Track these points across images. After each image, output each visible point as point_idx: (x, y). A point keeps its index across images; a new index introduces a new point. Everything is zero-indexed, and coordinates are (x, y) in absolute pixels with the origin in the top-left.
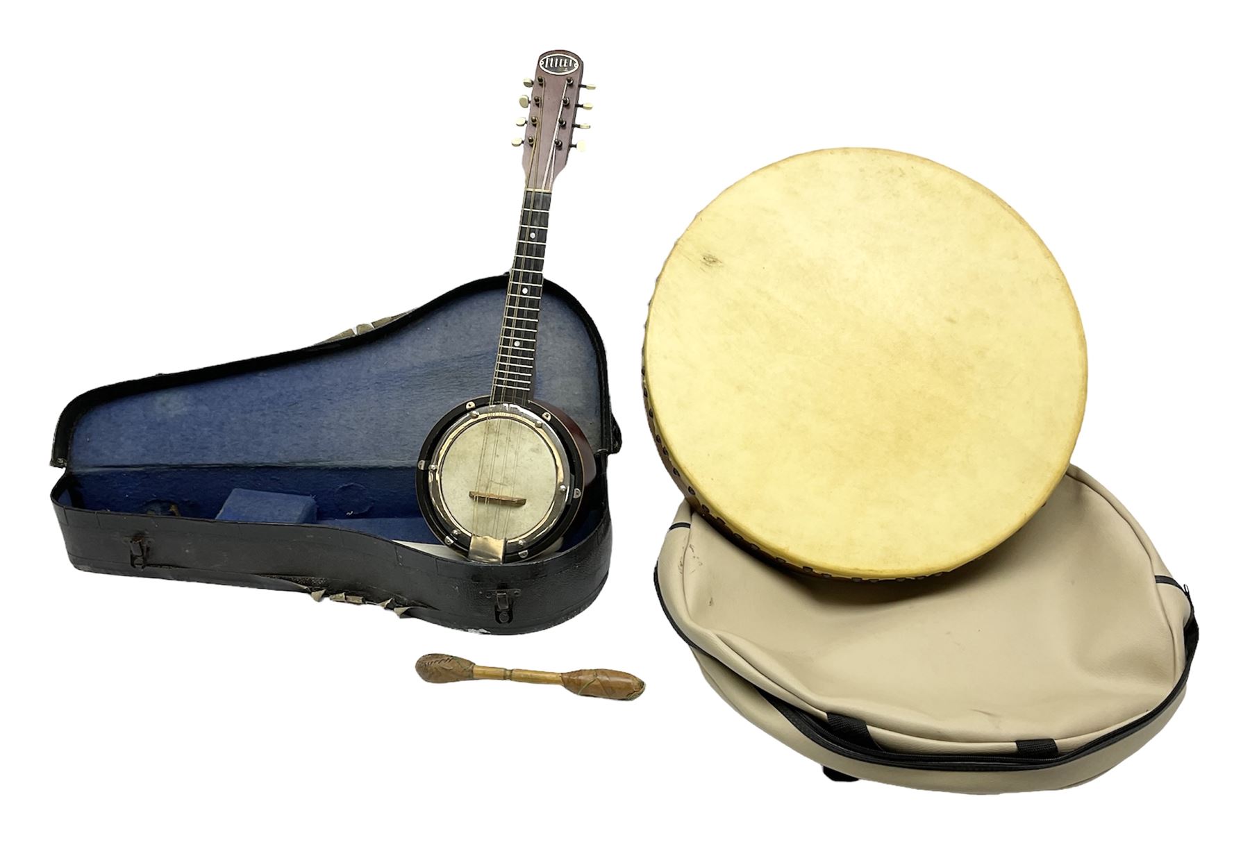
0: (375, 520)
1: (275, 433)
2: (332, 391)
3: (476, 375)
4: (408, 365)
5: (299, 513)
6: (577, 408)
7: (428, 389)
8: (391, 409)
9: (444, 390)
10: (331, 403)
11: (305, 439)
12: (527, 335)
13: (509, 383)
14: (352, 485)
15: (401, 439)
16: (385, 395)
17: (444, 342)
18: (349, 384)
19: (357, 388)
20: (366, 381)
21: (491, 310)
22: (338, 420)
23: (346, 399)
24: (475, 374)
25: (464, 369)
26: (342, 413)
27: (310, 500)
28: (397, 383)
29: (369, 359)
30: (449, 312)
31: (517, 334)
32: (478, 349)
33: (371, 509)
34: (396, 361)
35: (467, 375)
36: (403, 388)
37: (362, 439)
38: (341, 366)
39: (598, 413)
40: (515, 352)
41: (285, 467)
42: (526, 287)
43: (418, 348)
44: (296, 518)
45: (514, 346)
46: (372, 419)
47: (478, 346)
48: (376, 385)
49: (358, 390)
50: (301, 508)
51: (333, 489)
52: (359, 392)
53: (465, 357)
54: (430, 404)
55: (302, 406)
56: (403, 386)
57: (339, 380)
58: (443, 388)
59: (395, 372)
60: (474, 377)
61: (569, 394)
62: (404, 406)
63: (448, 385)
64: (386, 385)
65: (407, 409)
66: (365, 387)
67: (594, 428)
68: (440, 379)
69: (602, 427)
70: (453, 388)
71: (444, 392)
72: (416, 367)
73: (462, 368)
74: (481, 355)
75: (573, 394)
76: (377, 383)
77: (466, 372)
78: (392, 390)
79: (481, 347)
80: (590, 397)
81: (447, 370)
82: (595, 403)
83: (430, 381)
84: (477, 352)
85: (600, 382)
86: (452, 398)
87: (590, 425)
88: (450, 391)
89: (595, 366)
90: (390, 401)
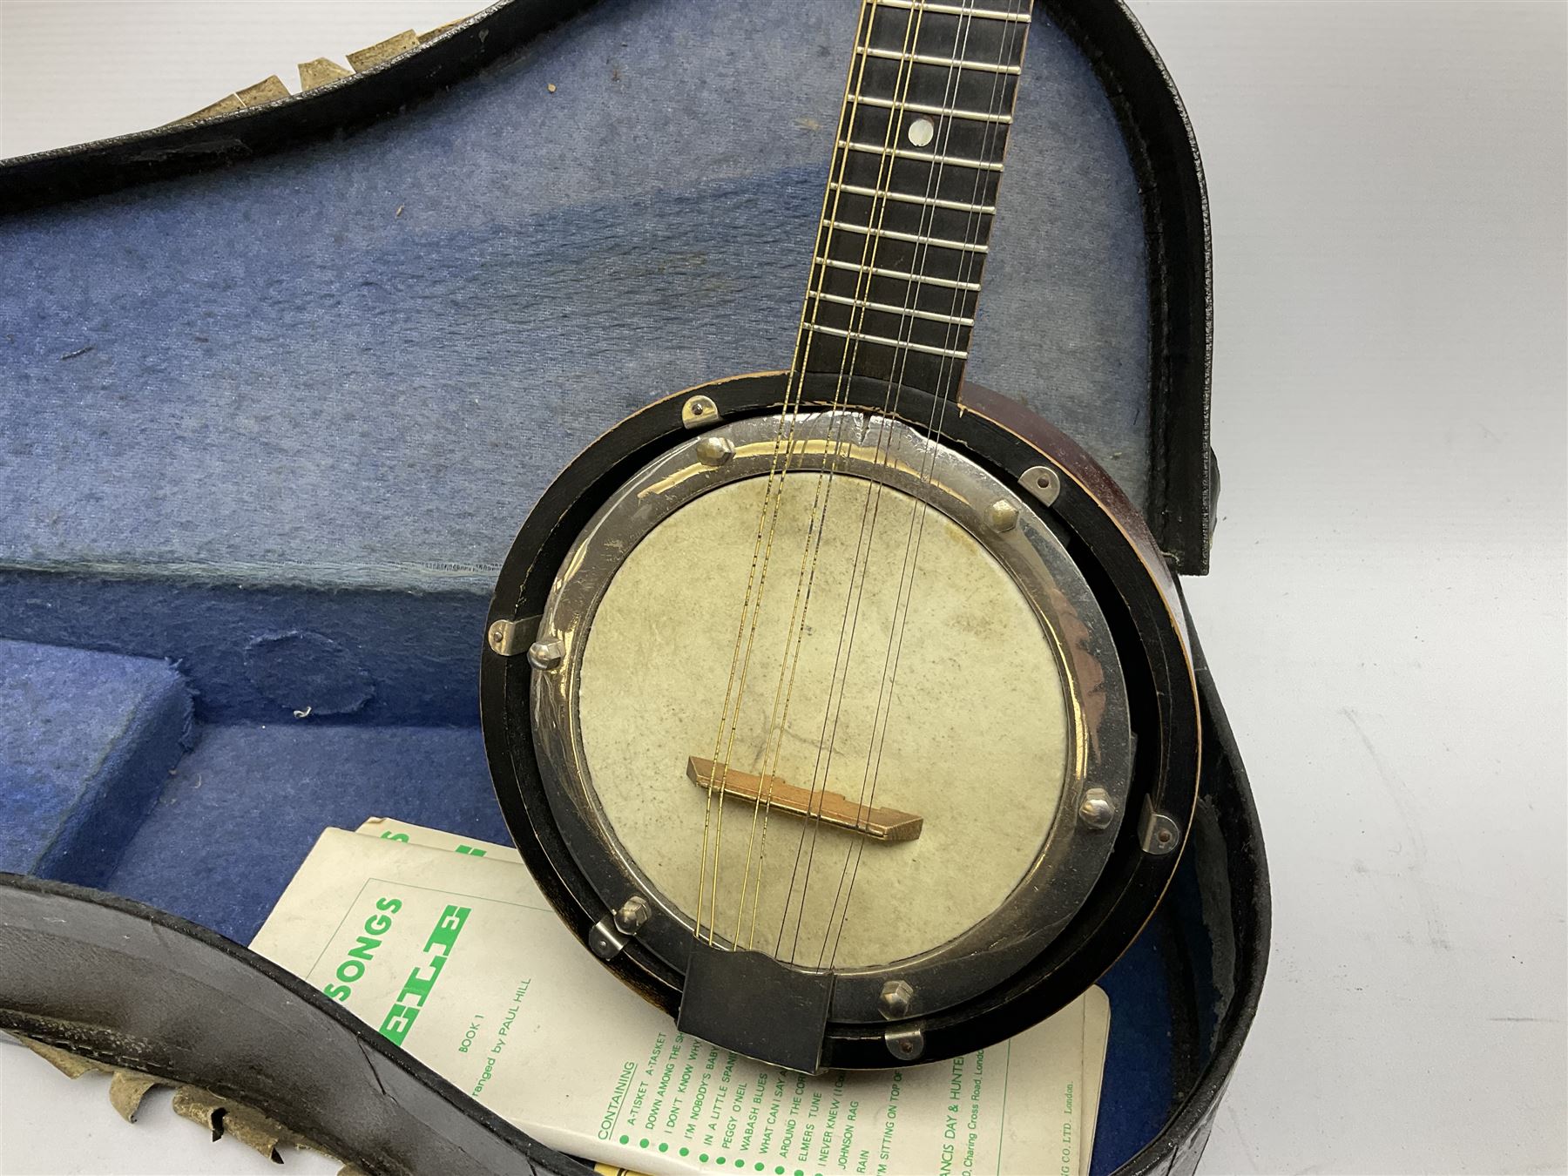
0: (386, 733)
1: (17, 453)
2: (215, 309)
3: (716, 270)
4: (478, 220)
5: (114, 732)
6: (1072, 398)
7: (545, 313)
8: (418, 381)
9: (603, 320)
10: (209, 353)
11: (120, 480)
12: (973, 90)
13: (875, 322)
14: (295, 637)
15: (455, 492)
16: (396, 328)
17: (604, 141)
18: (270, 284)
19: (298, 302)
20: (329, 275)
21: (778, 23)
22: (233, 416)
23: (261, 340)
24: (713, 263)
25: (676, 244)
26: (244, 389)
27: (163, 674)
28: (440, 289)
29: (342, 196)
30: (626, 28)
31: (926, 84)
32: (726, 172)
33: (367, 703)
34: (434, 204)
35: (689, 267)
36: (455, 303)
37: (315, 487)
38: (247, 217)
39: (1143, 423)
40: (910, 174)
41: (60, 575)
43: (513, 161)
44: (94, 758)
45: (905, 143)
46: (349, 417)
47: (725, 159)
48: (365, 290)
49: (300, 309)
50: (126, 709)
51: (235, 644)
52: (306, 316)
53: (680, 200)
54: (554, 372)
55: (109, 362)
56: (459, 297)
57: (238, 270)
58: (599, 313)
59: (430, 244)
60: (713, 276)
61: (1045, 347)
62: (460, 373)
63: (619, 301)
64: (401, 291)
65: (471, 385)
66: (326, 296)
67: (1126, 474)
68: (589, 277)
69: (1153, 468)
70: (634, 314)
71: (604, 328)
72: (506, 228)
73: (669, 238)
74: (736, 193)
75: (1060, 349)
76: (367, 284)
77: (681, 253)
78: (419, 312)
79: (736, 162)
80: (1118, 360)
81: (617, 245)
82: (1133, 383)
83: (556, 283)
84: (722, 180)
85: (1155, 304)
86: (630, 352)
87: (1114, 461)
88: (623, 326)
89: (1142, 245)
90: (412, 352)
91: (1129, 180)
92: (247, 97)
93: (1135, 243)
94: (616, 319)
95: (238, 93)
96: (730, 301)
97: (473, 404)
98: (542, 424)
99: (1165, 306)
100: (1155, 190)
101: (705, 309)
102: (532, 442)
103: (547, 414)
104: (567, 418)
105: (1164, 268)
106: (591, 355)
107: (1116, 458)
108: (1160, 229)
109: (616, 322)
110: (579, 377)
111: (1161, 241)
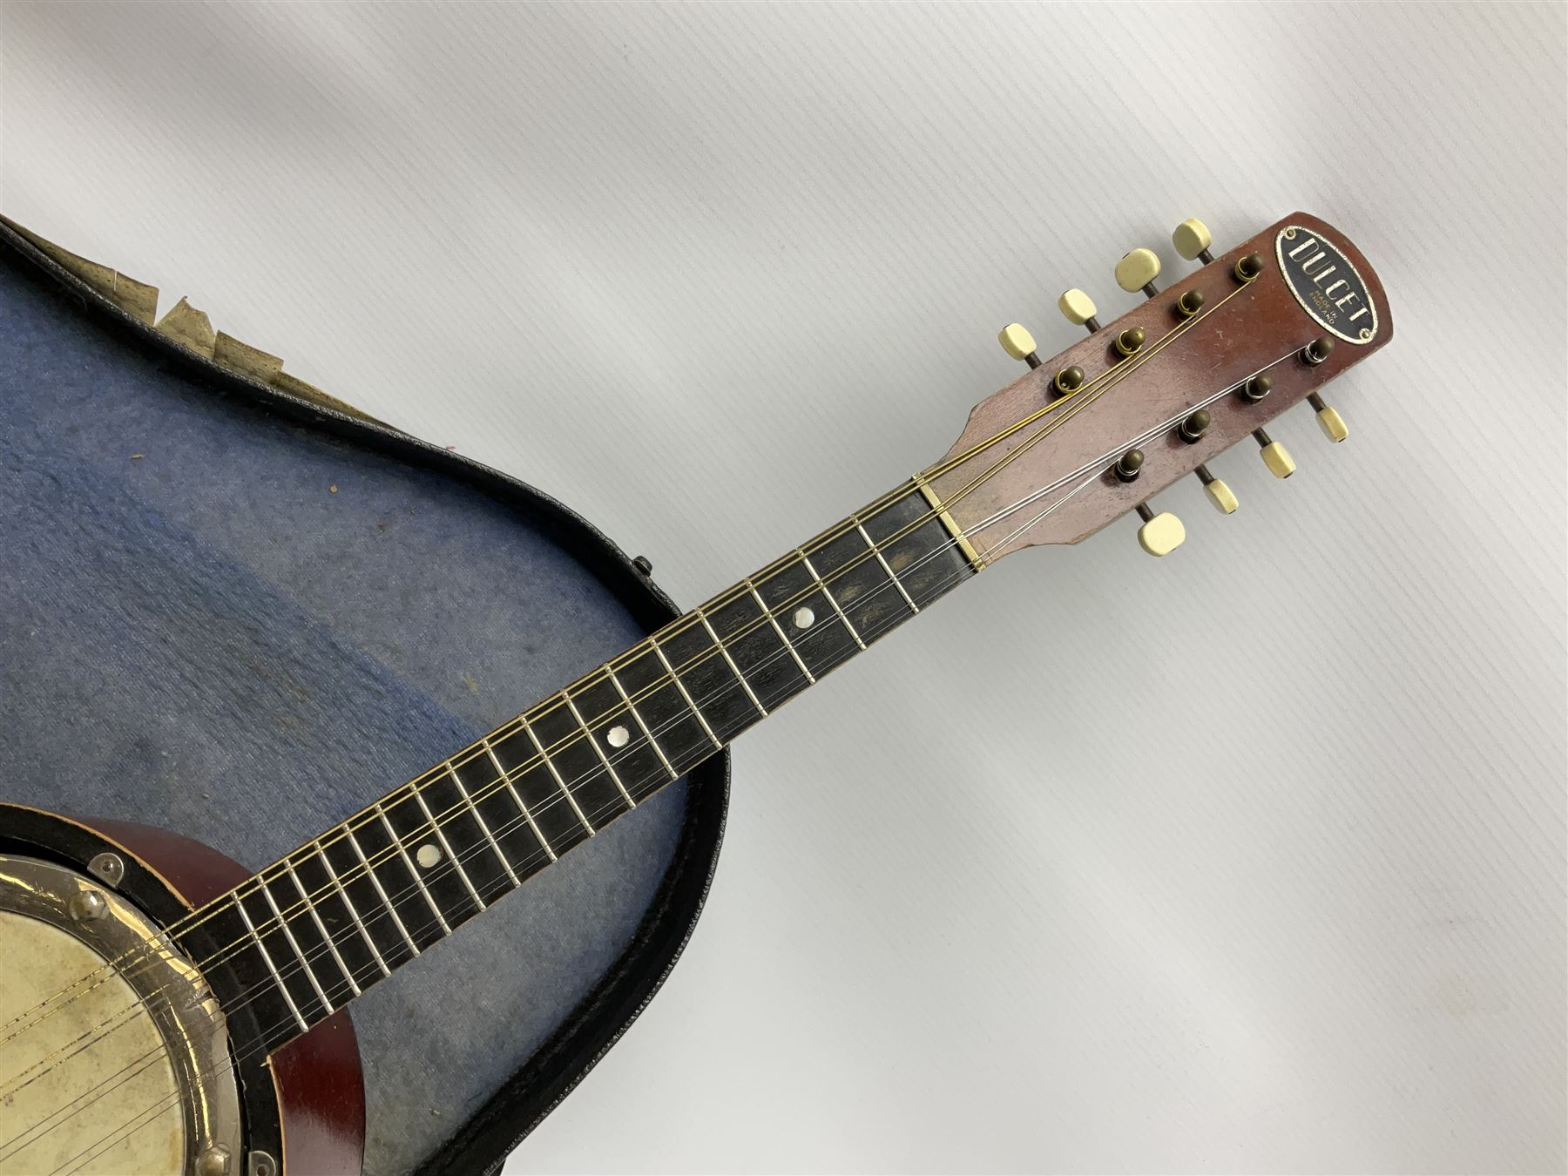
3: (305, 715)
4: (182, 518)
6: (446, 1042)
7: (153, 624)
9: (189, 670)
12: (483, 868)
16: (37, 527)
17: (328, 557)
20: (37, 445)
24: (309, 709)
25: (298, 670)
28: (100, 535)
29: (111, 405)
30: (427, 504)
31: (462, 832)
32: (385, 660)
34: (167, 476)
35: (287, 695)
36: (99, 556)
38: (29, 347)
39: (476, 1104)
40: (395, 875)
42: (635, 732)
43: (253, 506)
45: (413, 852)
47: (395, 651)
48: (47, 481)
53: (333, 645)
54: (111, 669)
56: (107, 554)
58: (191, 662)
59: (131, 499)
60: (298, 717)
61: (465, 987)
62: (46, 604)
63: (213, 668)
64: (72, 507)
65: (44, 620)
66: (17, 456)
67: (428, 1131)
68: (212, 632)
69: (452, 1142)
70: (213, 687)
71: (182, 675)
72: (194, 540)
73: (298, 662)
74: (376, 679)
75: (473, 998)
76: (54, 479)
77: (294, 681)
78: (67, 534)
79: (398, 659)
80: (504, 1042)
81: (256, 631)
82: (497, 1069)
83: (185, 613)
84: (377, 661)
85: (568, 1024)
86: (181, 711)
87: (430, 1114)
88: (197, 687)
89: (598, 975)
90: (27, 554)
91: (632, 924)
92: (123, 282)
93: (596, 969)
94: (198, 679)
95: (118, 273)
96: (291, 746)
97: (27, 632)
98: (60, 696)
99: (574, 1031)
100: (643, 945)
101: (268, 734)
102: (38, 701)
103: (73, 693)
104: (84, 709)
105: (598, 1004)
106: (151, 684)
107: (432, 1113)
108: (622, 973)
109: (195, 680)
110: (125, 690)
111: (614, 983)
